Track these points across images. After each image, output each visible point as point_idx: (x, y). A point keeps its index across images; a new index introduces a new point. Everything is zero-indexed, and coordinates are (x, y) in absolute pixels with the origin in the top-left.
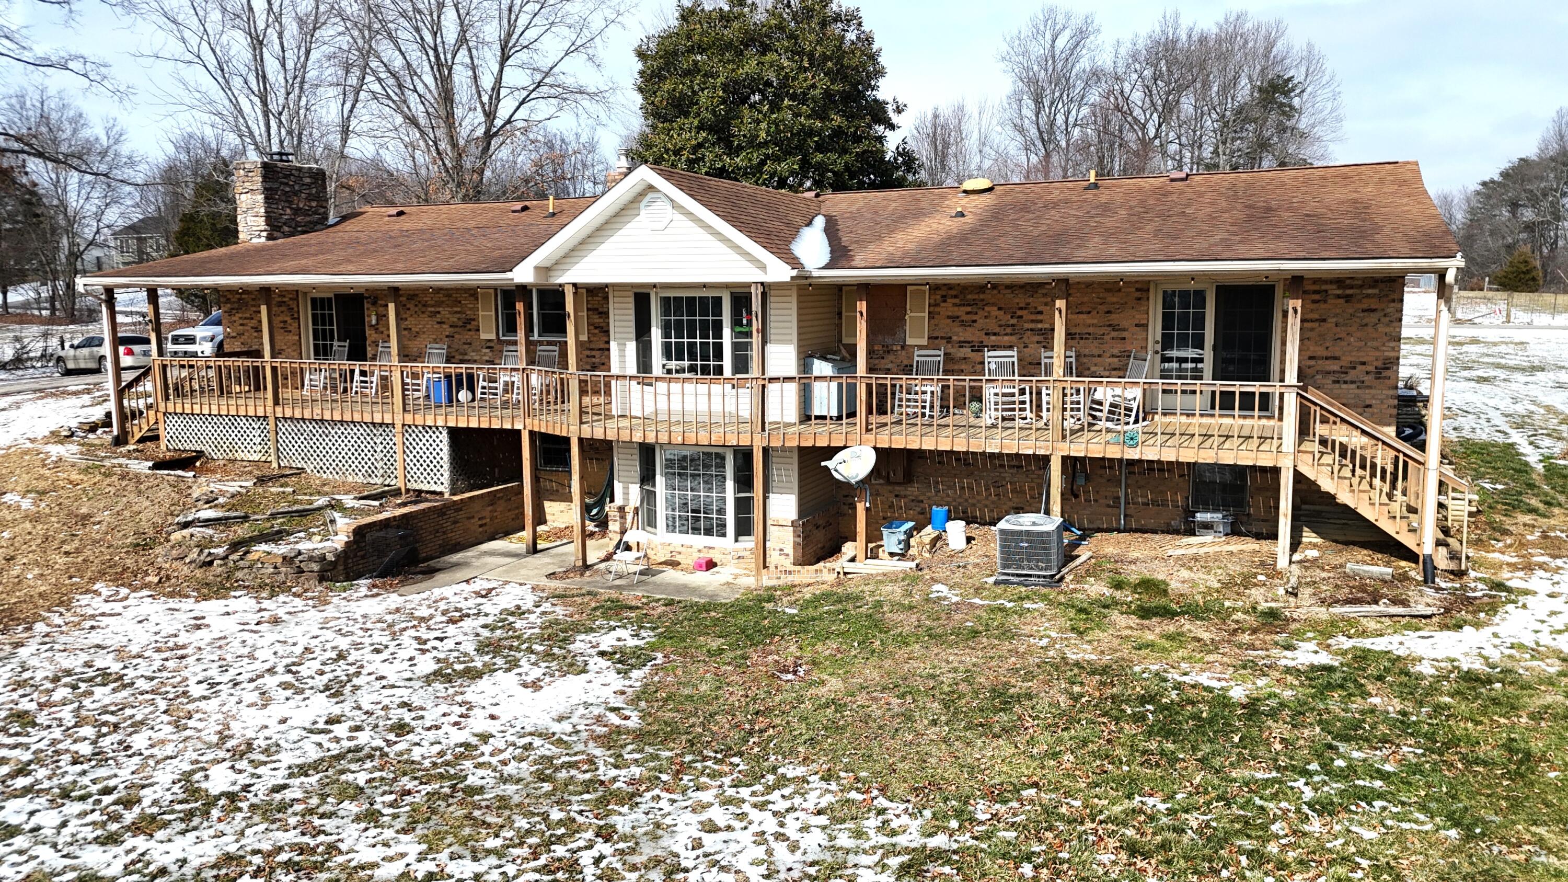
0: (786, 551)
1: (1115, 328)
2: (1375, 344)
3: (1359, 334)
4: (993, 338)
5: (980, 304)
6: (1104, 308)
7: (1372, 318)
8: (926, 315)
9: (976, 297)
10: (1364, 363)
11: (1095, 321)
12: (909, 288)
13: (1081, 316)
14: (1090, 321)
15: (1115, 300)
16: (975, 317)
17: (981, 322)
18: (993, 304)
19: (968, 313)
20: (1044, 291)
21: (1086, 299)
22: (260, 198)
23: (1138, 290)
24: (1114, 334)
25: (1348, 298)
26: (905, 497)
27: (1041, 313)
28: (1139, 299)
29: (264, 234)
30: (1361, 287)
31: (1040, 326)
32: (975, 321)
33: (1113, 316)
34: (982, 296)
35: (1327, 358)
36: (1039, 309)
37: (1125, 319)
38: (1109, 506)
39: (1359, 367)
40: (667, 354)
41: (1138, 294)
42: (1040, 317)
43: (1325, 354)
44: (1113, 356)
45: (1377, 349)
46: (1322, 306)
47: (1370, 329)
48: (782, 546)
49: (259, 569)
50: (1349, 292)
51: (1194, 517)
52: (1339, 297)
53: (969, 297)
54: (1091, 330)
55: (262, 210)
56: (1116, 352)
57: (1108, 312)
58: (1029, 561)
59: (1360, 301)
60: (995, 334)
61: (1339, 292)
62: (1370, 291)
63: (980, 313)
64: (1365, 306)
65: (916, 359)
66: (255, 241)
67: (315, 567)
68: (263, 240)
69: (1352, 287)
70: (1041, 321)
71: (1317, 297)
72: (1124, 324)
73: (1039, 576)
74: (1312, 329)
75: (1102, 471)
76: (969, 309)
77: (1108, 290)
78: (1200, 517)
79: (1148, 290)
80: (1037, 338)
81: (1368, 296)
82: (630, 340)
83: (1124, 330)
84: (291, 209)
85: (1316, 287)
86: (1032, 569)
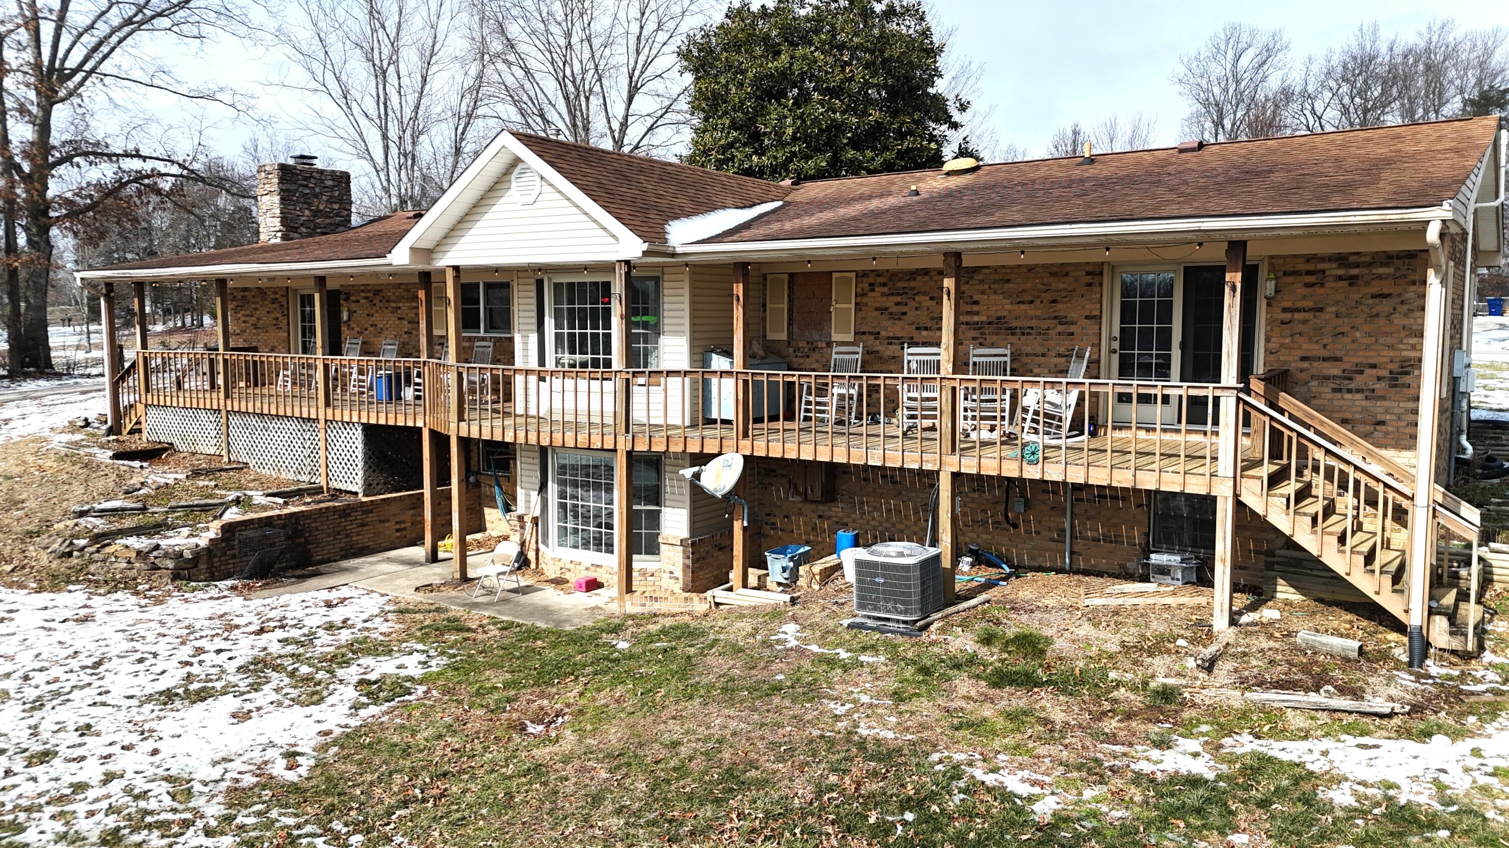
0: (676, 575)
1: (1061, 320)
2: (1389, 340)
3: (1367, 328)
4: (924, 333)
5: (910, 293)
6: (1048, 297)
7: (1385, 306)
8: (853, 306)
9: (906, 284)
10: (1374, 366)
11: (1039, 313)
12: (835, 275)
13: (1023, 307)
14: (1032, 313)
15: (1061, 286)
16: (905, 309)
17: (912, 315)
18: (925, 294)
19: (897, 304)
20: (980, 277)
21: (1028, 286)
22: (277, 199)
23: (1088, 273)
24: (1060, 328)
25: (1352, 280)
26: (829, 518)
27: (976, 303)
28: (1090, 285)
29: (279, 234)
30: (1370, 265)
31: (976, 318)
32: (904, 314)
33: (1060, 306)
34: (912, 284)
35: (1324, 359)
36: (976, 298)
37: (1073, 310)
38: (1053, 540)
39: (1368, 371)
40: (561, 347)
41: (1088, 279)
42: (976, 308)
43: (1323, 353)
44: (1060, 355)
45: (1391, 347)
46: (1319, 290)
47: (1382, 321)
48: (672, 568)
49: (112, 563)
50: (1354, 272)
51: (1148, 558)
52: (1340, 278)
53: (899, 285)
54: (1033, 323)
55: (278, 211)
56: (1062, 350)
57: (1054, 301)
58: (887, 601)
59: (1368, 284)
60: (926, 329)
61: (1340, 272)
62: (1381, 270)
63: (912, 304)
64: (1375, 290)
65: (834, 356)
66: (273, 241)
67: (170, 564)
68: (278, 240)
69: (1358, 266)
70: (977, 313)
71: (1311, 279)
72: (1072, 316)
73: (898, 621)
74: (1305, 322)
75: (1045, 496)
76: (898, 299)
77: (1053, 274)
78: (1155, 559)
79: (1101, 274)
80: (973, 333)
81: (1380, 277)
82: (531, 331)
83: (1073, 323)
84: (310, 210)
85: (1310, 267)
86: (889, 611)
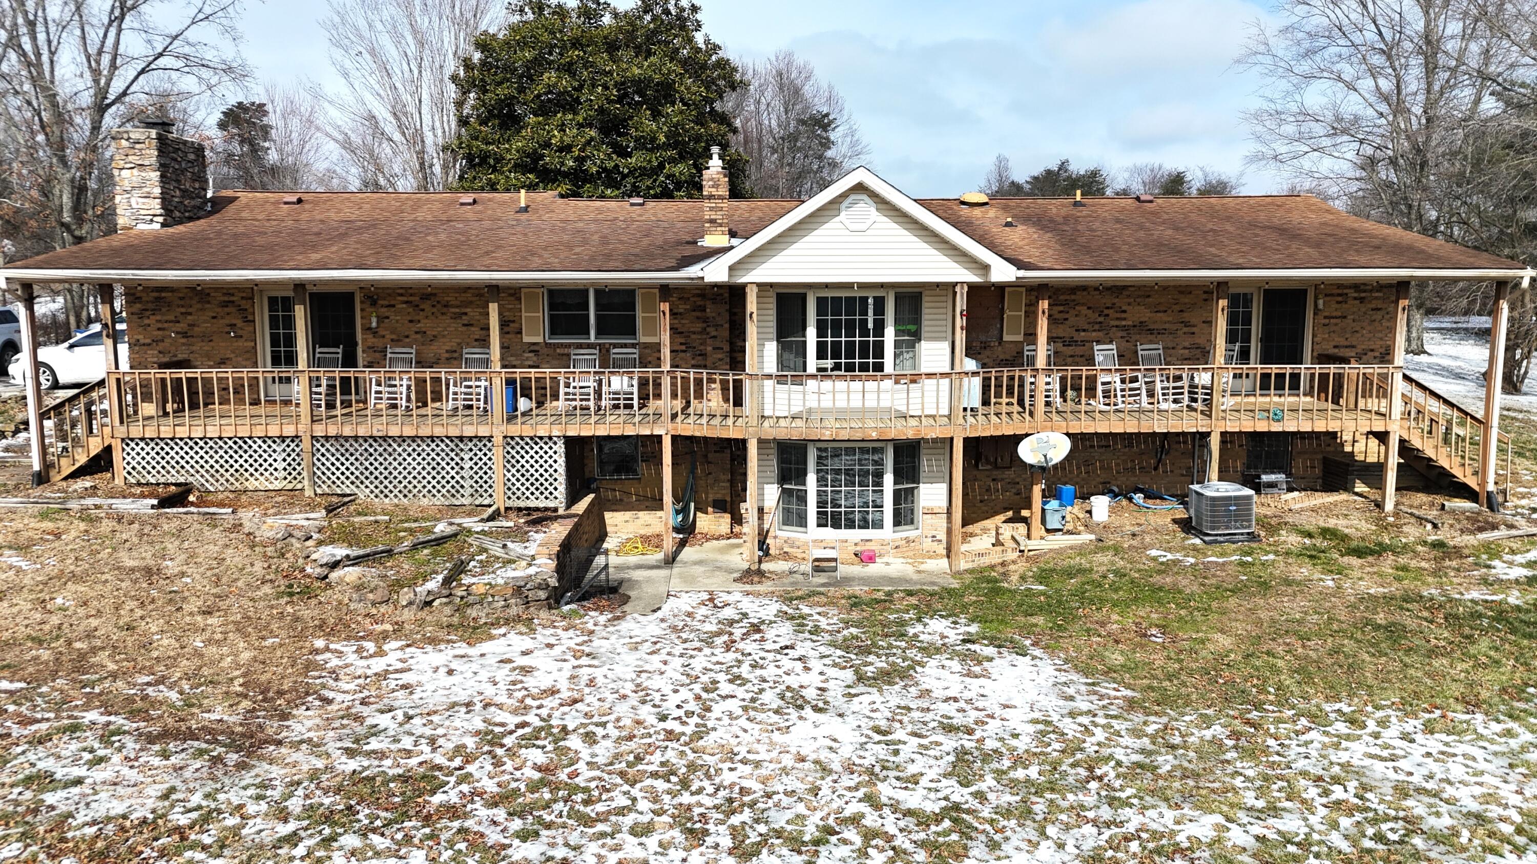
4: (1083, 334)
5: (1072, 304)
6: (1177, 308)
7: (1378, 316)
8: (1023, 313)
9: (1068, 297)
12: (1007, 289)
14: (1166, 319)
15: (1187, 300)
16: (1066, 316)
17: (1072, 320)
18: (1083, 304)
19: (1061, 312)
20: (1128, 293)
21: (1162, 300)
22: (155, 176)
23: (1205, 292)
24: (1186, 330)
25: (1362, 300)
27: (1125, 312)
28: (1206, 300)
29: (161, 219)
30: (1371, 291)
31: (1124, 323)
32: (1066, 319)
33: (1185, 315)
34: (1073, 297)
35: (1346, 347)
36: (1124, 308)
37: (1194, 317)
38: (1183, 475)
39: (1370, 353)
40: (821, 355)
41: (1205, 296)
43: (1346, 343)
44: (1185, 348)
45: (1381, 339)
46: (1344, 306)
47: (1376, 324)
48: (934, 533)
50: (1363, 295)
52: (1355, 298)
53: (1062, 297)
55: (157, 191)
56: (1187, 344)
57: (1181, 311)
58: (1236, 521)
59: (1370, 302)
60: (1084, 330)
61: (1356, 295)
62: (1377, 294)
63: (1072, 312)
64: (1373, 306)
67: (542, 595)
68: (158, 226)
69: (1365, 291)
70: (1125, 319)
71: (1340, 299)
72: (1193, 321)
73: (1242, 534)
76: (1061, 308)
77: (1181, 292)
78: (1265, 478)
81: (1376, 298)
82: (771, 340)
83: (1194, 326)
84: (180, 190)
85: (1340, 291)
86: (1237, 528)
